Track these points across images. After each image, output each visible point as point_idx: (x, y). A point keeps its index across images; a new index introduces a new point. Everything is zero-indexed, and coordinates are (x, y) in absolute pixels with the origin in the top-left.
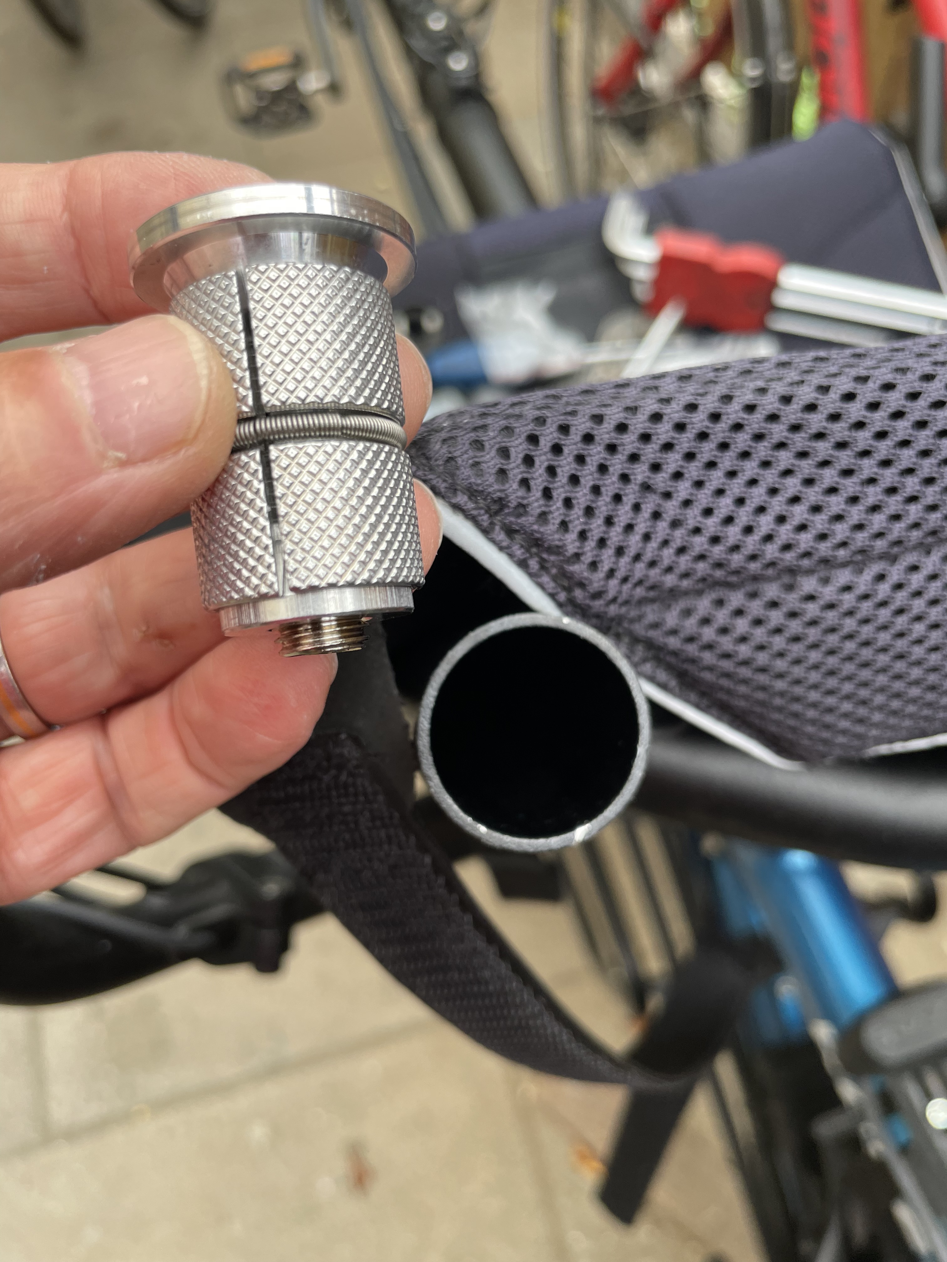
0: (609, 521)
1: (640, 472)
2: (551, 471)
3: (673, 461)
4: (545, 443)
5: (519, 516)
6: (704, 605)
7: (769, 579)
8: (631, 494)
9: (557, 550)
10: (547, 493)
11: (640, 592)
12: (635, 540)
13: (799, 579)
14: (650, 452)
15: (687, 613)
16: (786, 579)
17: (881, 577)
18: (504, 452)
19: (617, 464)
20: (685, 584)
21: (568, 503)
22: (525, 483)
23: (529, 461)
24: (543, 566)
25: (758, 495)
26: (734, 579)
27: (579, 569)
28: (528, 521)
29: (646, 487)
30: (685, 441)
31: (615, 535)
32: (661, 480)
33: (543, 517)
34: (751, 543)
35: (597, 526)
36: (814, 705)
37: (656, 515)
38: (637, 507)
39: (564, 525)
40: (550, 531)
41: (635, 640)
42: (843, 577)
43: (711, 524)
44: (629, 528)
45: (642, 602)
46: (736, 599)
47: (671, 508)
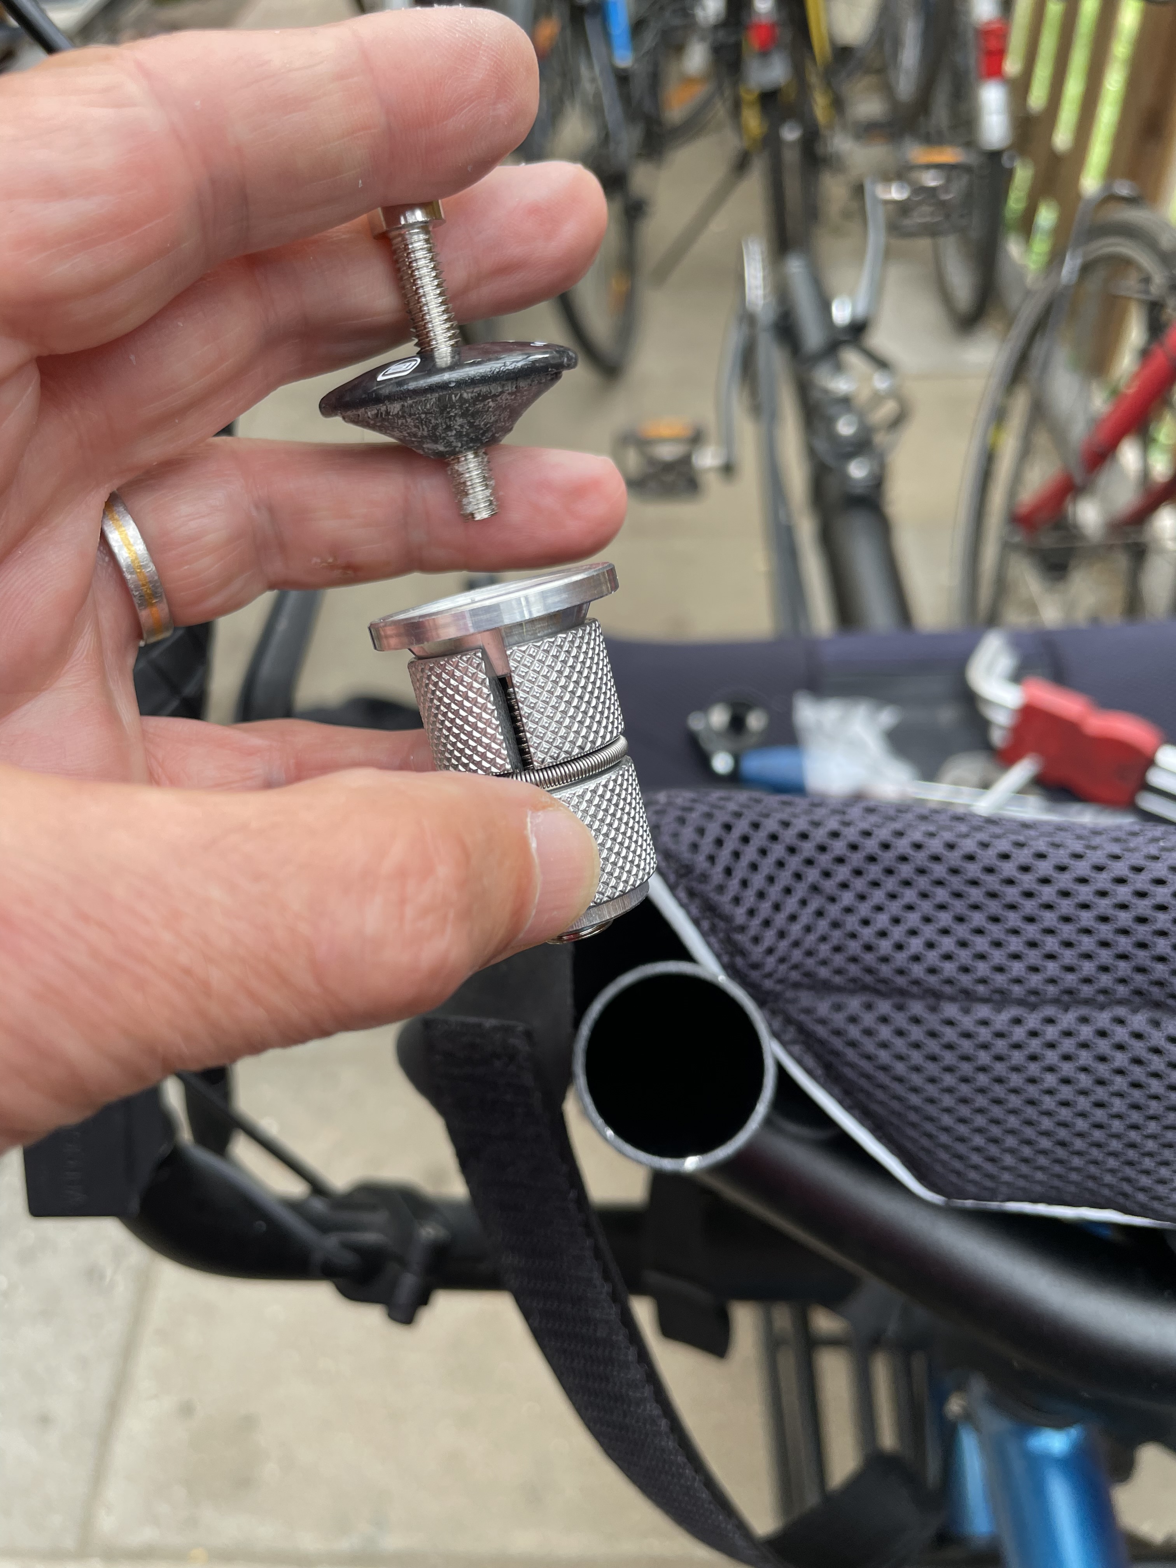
0: (777, 907)
1: (812, 875)
2: (736, 855)
3: (843, 873)
4: (736, 833)
5: (701, 882)
6: (854, 1004)
7: (913, 996)
8: (801, 890)
9: (728, 919)
10: (728, 872)
11: (795, 976)
12: (796, 930)
13: (942, 1004)
14: (824, 860)
15: (838, 1007)
16: (931, 1001)
17: (1017, 1021)
18: (701, 831)
19: (794, 863)
20: (837, 979)
21: (744, 883)
22: (712, 859)
23: (719, 842)
24: (713, 929)
25: (913, 919)
26: (882, 987)
27: (742, 939)
28: (708, 889)
29: (815, 889)
30: (856, 859)
31: (780, 919)
32: (829, 886)
33: (721, 889)
34: (901, 958)
35: (765, 908)
36: (947, 1130)
37: (820, 914)
38: (804, 903)
39: (737, 900)
40: (724, 901)
41: (789, 1020)
42: (983, 1011)
43: (867, 933)
44: (793, 918)
45: (796, 985)
46: (884, 1007)
47: (834, 911)
